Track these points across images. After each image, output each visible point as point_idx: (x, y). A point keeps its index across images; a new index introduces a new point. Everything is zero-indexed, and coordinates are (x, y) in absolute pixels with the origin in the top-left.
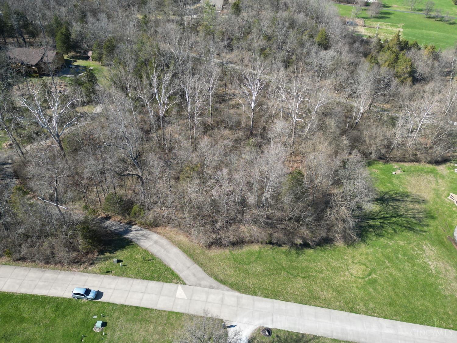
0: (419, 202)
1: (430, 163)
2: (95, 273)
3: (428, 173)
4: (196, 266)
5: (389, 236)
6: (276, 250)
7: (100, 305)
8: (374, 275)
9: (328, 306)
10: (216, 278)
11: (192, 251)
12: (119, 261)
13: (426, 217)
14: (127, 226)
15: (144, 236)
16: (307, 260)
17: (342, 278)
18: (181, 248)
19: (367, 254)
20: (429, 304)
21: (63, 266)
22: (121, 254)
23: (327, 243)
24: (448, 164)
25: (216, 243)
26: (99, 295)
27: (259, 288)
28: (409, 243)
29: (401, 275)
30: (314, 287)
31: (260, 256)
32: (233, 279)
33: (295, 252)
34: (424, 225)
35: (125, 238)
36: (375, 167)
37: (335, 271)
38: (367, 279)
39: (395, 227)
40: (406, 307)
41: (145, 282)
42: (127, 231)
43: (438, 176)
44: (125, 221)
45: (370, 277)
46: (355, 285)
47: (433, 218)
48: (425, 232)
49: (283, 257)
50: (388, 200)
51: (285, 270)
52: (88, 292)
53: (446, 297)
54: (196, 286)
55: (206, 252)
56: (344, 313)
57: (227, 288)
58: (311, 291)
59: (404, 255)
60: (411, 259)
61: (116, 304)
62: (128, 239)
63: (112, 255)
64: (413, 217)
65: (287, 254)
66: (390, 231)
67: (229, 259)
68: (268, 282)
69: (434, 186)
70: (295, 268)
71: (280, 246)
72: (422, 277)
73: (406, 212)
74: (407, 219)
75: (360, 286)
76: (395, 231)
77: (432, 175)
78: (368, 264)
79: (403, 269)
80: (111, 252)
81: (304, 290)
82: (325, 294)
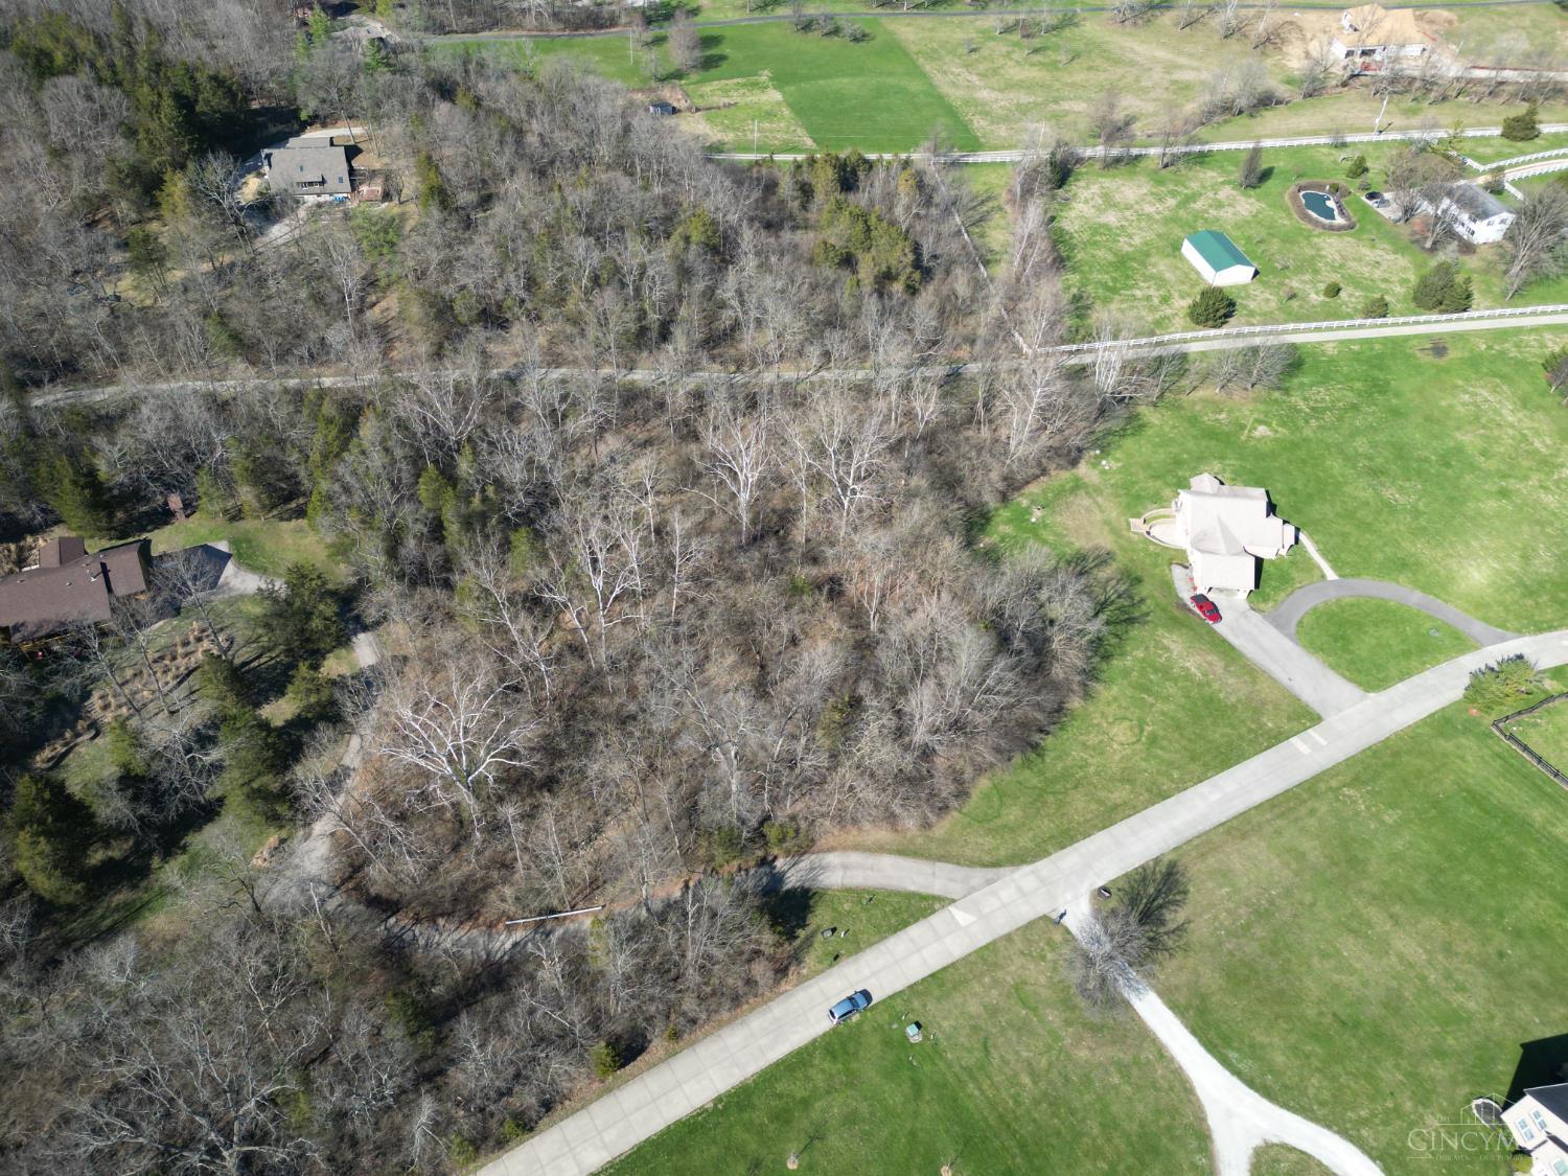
0: (1105, 562)
1: (1063, 466)
2: (820, 972)
3: (1073, 491)
4: (938, 864)
5: (1118, 650)
6: (1012, 768)
7: (881, 1007)
8: (1147, 728)
9: (1136, 810)
11: (912, 847)
12: (834, 930)
13: (1131, 585)
14: (766, 869)
15: (815, 868)
17: (1116, 757)
18: (890, 852)
19: (1115, 699)
20: (1227, 730)
22: (820, 917)
23: (1061, 713)
24: (1087, 457)
27: (1044, 841)
28: (1147, 648)
29: (1173, 706)
30: (1099, 794)
31: (1000, 793)
32: (1003, 852)
33: (1034, 755)
34: (1139, 602)
35: (788, 891)
37: (1100, 750)
38: (1143, 739)
40: (1209, 750)
41: (901, 934)
42: (778, 879)
43: (1091, 491)
44: (750, 864)
45: (1145, 733)
46: (1138, 758)
47: (1139, 580)
48: (1148, 614)
53: (1235, 706)
54: (969, 894)
55: (931, 834)
58: (1100, 802)
59: (1156, 671)
60: (1167, 673)
63: (809, 929)
65: (1027, 764)
66: (1114, 641)
67: (969, 825)
68: (1046, 826)
69: (1099, 516)
70: (1054, 781)
72: (1194, 694)
73: (1105, 591)
74: (1116, 606)
75: (1143, 755)
76: (1118, 636)
77: (1083, 493)
78: (1128, 714)
79: (1169, 696)
80: (804, 926)
81: (1093, 807)
82: (1117, 794)
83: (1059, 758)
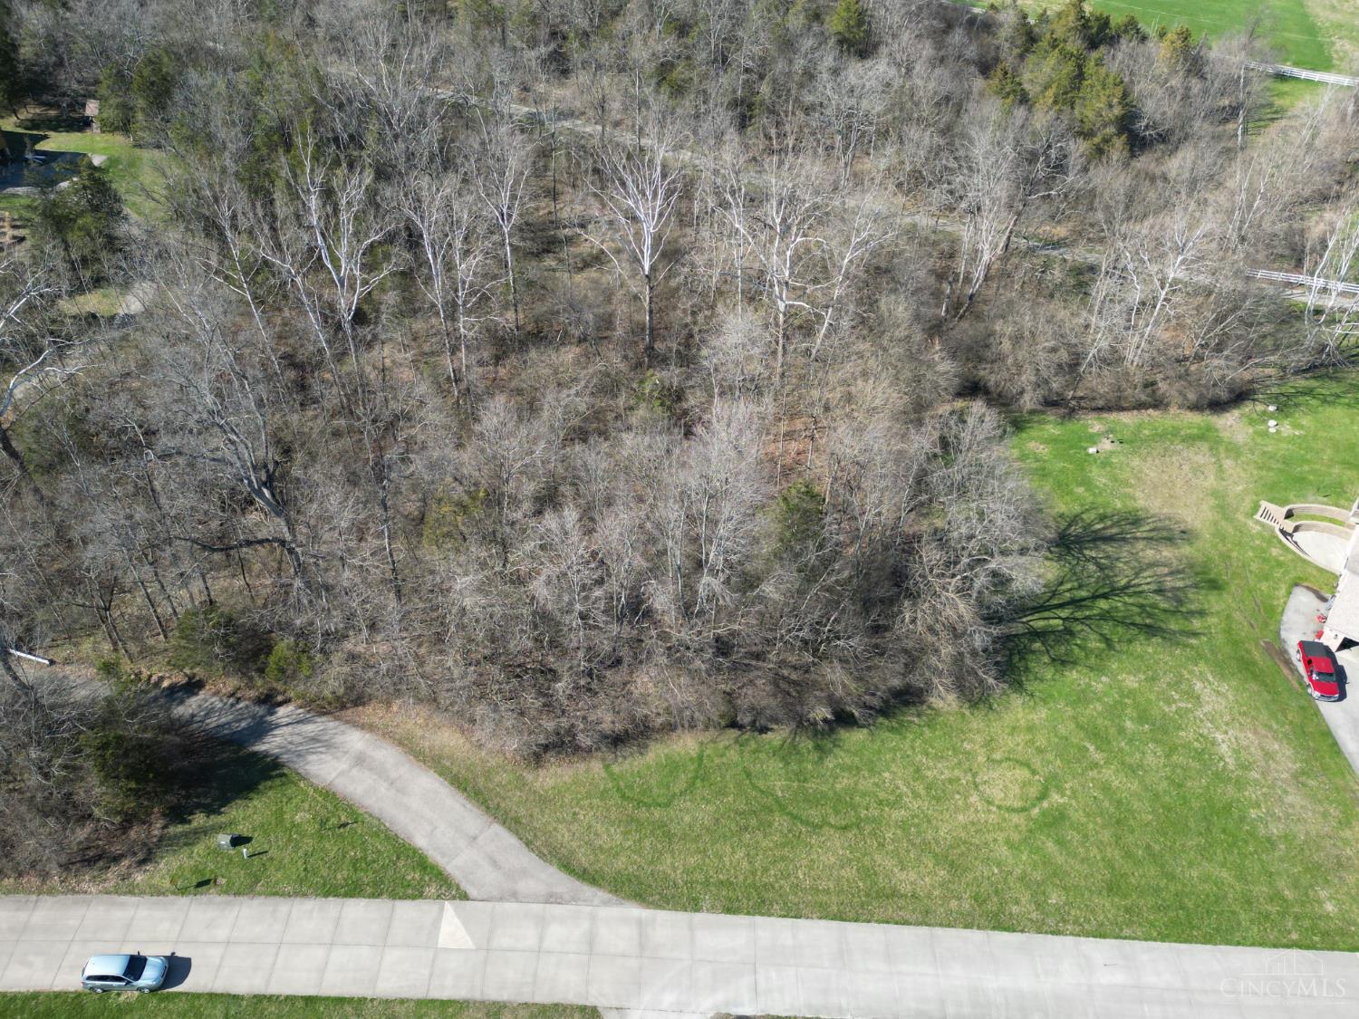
0: (1170, 540)
1: (1196, 407)
2: (158, 892)
3: (1190, 440)
4: (497, 828)
5: (1093, 660)
6: (753, 745)
7: (182, 1005)
8: (1056, 798)
9: (925, 918)
10: (567, 866)
11: (481, 782)
12: (238, 841)
13: (1196, 586)
14: (260, 710)
15: (319, 741)
16: (849, 769)
17: (961, 817)
18: (443, 772)
19: (1030, 728)
20: (1225, 874)
21: (45, 876)
22: (246, 814)
23: (907, 704)
24: (1248, 408)
25: (561, 745)
26: (176, 968)
27: (707, 883)
28: (1153, 679)
29: (1135, 786)
30: (878, 858)
31: (701, 772)
32: (620, 863)
33: (810, 744)
34: (1192, 613)
35: (255, 753)
36: (1034, 433)
37: (938, 793)
38: (1036, 811)
39: (1107, 628)
40: (1157, 890)
41: (333, 905)
42: (261, 729)
43: (1222, 449)
44: (253, 694)
45: (1045, 804)
46: (1001, 837)
47: (1215, 585)
48: (1195, 634)
49: (775, 765)
50: (1079, 541)
51: (782, 808)
52: (136, 965)
53: (1271, 842)
54: (501, 899)
55: (529, 777)
56: (976, 936)
57: (602, 895)
58: (868, 873)
59: (1142, 718)
60: (1162, 730)
61: (236, 998)
62: (266, 755)
63: (215, 819)
64: (1159, 591)
65: (787, 753)
66: (1095, 644)
67: (603, 795)
68: (735, 859)
69: (1211, 481)
70: (815, 800)
71: (764, 730)
72: (1196, 785)
73: (1137, 575)
74: (1141, 601)
75: (1016, 837)
76: (1107, 641)
77: (1205, 446)
78: (1037, 762)
79: (1140, 766)
80: (211, 810)
81: (848, 873)
82: (913, 876)
83: (854, 770)
